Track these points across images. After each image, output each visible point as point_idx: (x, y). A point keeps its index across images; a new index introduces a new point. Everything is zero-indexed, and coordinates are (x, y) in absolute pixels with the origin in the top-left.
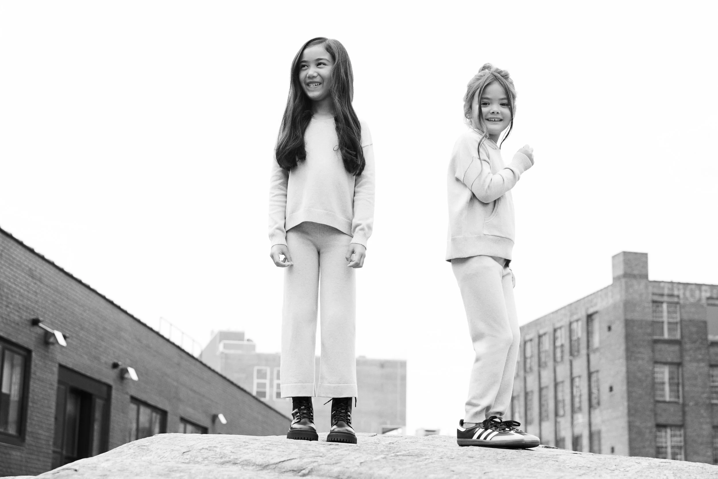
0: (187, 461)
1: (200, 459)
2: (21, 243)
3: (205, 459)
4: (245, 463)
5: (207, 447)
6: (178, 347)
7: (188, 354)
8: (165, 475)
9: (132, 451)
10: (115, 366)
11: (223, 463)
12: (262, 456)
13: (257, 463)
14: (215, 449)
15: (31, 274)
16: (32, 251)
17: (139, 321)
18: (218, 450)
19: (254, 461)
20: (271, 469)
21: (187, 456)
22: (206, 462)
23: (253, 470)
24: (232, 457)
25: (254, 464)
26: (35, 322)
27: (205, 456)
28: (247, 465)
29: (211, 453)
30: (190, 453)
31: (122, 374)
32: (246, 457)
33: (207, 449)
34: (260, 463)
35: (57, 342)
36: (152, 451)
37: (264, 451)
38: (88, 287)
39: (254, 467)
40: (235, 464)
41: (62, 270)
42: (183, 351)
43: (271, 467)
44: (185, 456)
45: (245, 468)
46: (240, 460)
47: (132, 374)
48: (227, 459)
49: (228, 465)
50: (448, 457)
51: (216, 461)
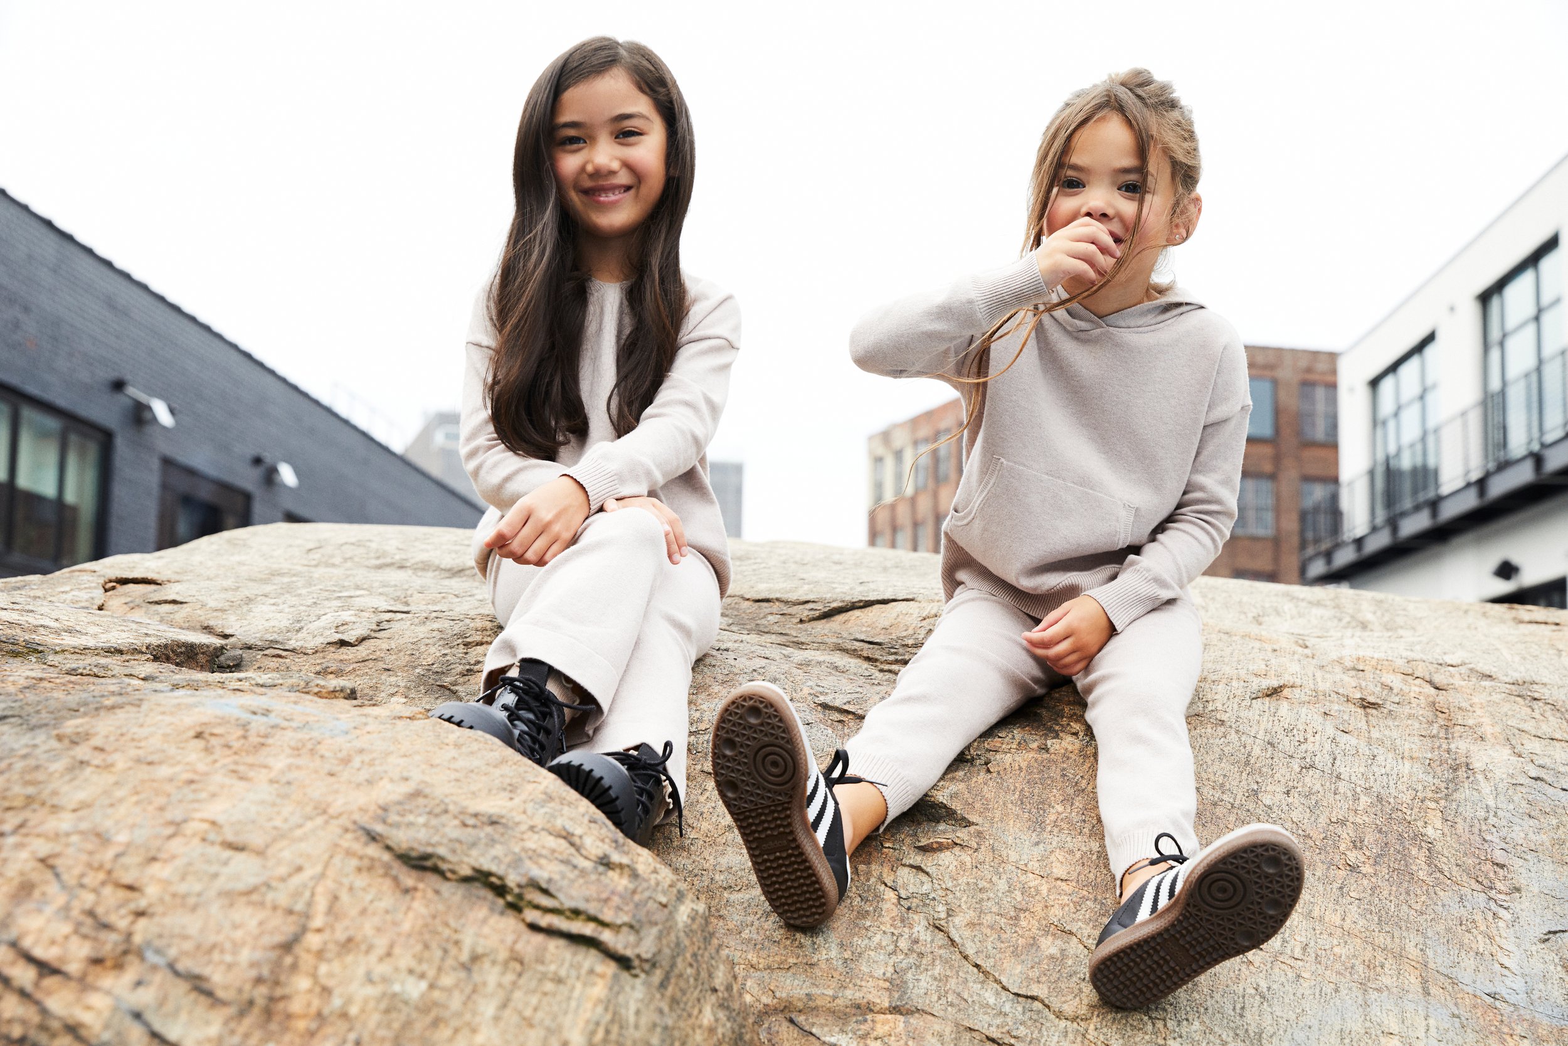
0: (314, 563)
1: (337, 560)
2: (89, 251)
3: (346, 560)
4: (420, 565)
5: (353, 540)
6: (364, 435)
7: (379, 445)
8: (261, 580)
9: (214, 547)
10: (257, 461)
11: (379, 567)
12: (454, 555)
13: (442, 566)
14: (368, 544)
15: (110, 303)
16: (108, 264)
17: (295, 388)
18: (374, 545)
19: (437, 562)
20: (468, 576)
21: (316, 556)
22: (349, 564)
23: (434, 578)
24: (397, 557)
25: (438, 568)
26: (118, 386)
27: (347, 556)
28: (423, 569)
29: (362, 550)
30: (320, 551)
31: (270, 476)
32: (424, 557)
33: (353, 544)
34: (449, 567)
35: (154, 419)
36: (251, 548)
37: (457, 548)
38: (207, 329)
39: (437, 573)
40: (402, 567)
41: (161, 299)
42: (372, 439)
43: (467, 572)
44: (312, 556)
45: (420, 573)
46: (412, 561)
47: (287, 475)
48: (388, 560)
49: (388, 570)
50: (796, 562)
51: (367, 563)
